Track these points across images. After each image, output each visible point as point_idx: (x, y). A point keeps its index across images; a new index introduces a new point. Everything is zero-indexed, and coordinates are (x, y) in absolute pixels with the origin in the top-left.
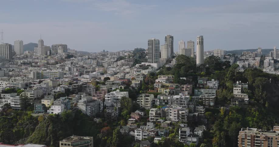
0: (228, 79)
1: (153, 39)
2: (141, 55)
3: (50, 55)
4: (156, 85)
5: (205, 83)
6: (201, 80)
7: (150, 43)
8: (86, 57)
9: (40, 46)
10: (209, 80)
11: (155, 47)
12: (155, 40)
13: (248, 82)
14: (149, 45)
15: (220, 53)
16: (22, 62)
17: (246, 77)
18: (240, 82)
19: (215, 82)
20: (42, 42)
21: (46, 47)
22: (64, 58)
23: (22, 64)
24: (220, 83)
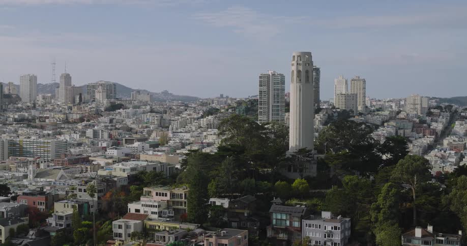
0: (381, 218)
1: (270, 73)
2: (249, 106)
3: (79, 104)
4: (120, 227)
5: (296, 224)
6: (281, 212)
7: (265, 81)
8: (146, 108)
9: (62, 86)
10: (313, 213)
11: (275, 89)
12: (273, 75)
13: (460, 233)
14: (261, 86)
15: (419, 103)
16: (16, 117)
17: (452, 208)
18: (430, 229)
19: (334, 224)
20: (67, 78)
21: (74, 87)
22: (103, 109)
23: (15, 120)
24: (352, 228)
